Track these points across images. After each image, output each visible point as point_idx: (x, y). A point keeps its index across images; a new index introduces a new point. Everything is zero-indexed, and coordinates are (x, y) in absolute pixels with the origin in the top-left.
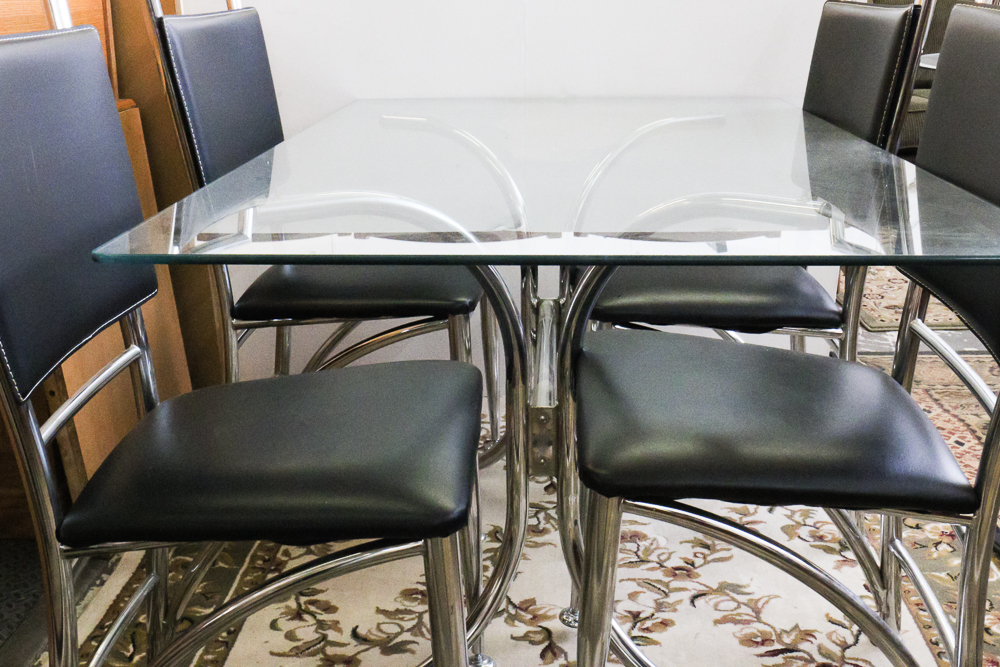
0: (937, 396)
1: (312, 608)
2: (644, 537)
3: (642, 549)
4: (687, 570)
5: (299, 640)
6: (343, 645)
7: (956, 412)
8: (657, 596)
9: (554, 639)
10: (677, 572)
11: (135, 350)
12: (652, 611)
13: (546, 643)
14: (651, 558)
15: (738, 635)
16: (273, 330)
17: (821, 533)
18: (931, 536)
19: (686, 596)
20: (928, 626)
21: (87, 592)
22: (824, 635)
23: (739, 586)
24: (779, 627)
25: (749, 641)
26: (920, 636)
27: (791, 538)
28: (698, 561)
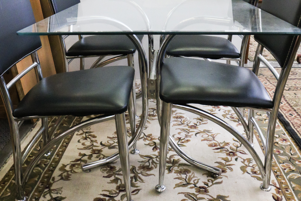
0: (269, 79)
1: (89, 137)
2: (183, 117)
3: (182, 120)
4: (195, 126)
5: (86, 145)
6: (98, 146)
7: (274, 84)
8: (186, 133)
9: (157, 145)
10: (192, 127)
11: (35, 63)
12: (184, 137)
13: (154, 146)
14: (185, 123)
15: (208, 144)
16: (79, 59)
17: (233, 117)
18: (264, 118)
19: (194, 133)
20: (261, 142)
21: (27, 133)
22: (232, 144)
23: (209, 131)
24: (219, 142)
25: (211, 145)
26: (259, 145)
27: (224, 118)
28: (198, 124)
